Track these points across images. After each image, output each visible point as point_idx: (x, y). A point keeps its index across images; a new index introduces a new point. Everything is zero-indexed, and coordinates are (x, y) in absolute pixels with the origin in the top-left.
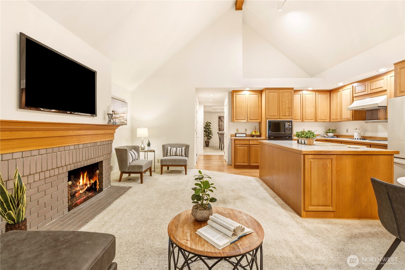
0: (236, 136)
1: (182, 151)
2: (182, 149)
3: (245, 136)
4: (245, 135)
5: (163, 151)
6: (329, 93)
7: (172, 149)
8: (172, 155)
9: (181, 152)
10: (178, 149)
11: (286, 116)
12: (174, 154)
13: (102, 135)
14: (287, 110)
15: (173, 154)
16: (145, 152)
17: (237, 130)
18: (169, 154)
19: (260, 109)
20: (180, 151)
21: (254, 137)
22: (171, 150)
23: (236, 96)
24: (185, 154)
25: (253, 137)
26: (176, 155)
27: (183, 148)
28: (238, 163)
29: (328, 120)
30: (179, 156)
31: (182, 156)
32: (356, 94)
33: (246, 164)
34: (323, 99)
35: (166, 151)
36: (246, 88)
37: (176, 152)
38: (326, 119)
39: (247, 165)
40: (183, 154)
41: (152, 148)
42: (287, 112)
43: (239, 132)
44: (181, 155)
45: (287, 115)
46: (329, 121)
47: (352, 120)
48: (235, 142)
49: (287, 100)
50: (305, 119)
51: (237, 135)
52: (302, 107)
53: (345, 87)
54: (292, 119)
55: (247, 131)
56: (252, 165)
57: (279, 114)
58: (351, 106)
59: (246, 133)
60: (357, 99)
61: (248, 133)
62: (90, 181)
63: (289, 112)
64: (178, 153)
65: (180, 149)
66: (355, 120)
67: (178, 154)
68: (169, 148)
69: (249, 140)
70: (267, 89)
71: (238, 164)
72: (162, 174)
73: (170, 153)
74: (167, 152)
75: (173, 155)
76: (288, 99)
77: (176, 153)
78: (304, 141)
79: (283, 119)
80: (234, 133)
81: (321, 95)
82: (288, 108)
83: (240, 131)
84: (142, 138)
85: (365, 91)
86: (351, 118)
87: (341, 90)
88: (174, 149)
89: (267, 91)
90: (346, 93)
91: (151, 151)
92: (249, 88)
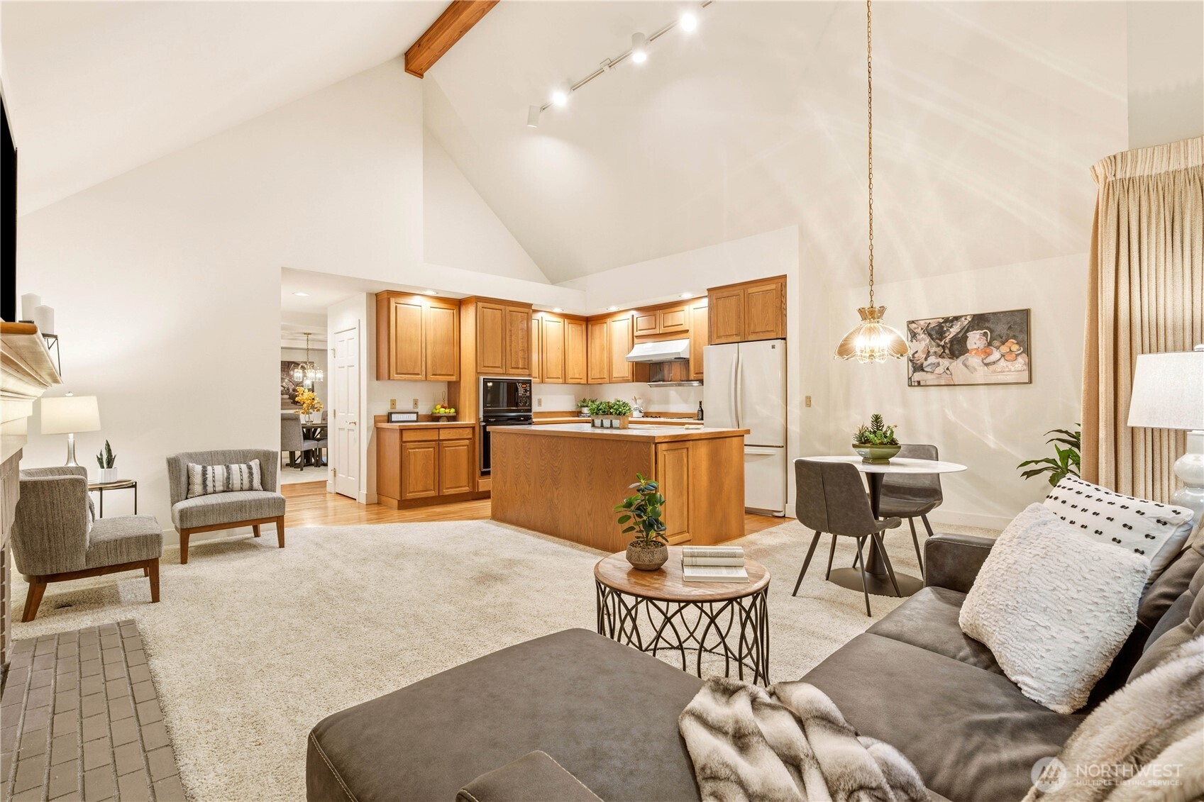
0: (393, 421)
1: (251, 474)
2: (250, 468)
3: (415, 419)
4: (414, 417)
5: (171, 479)
6: (585, 323)
7: (209, 468)
8: (210, 489)
9: (249, 477)
10: (235, 467)
11: (519, 368)
12: (219, 487)
14: (521, 354)
15: (214, 486)
16: (101, 489)
17: (393, 403)
18: (197, 488)
19: (456, 349)
20: (246, 476)
21: (441, 420)
22: (204, 474)
23: (396, 307)
24: (261, 484)
25: (438, 421)
26: (228, 487)
27: (255, 464)
28: (410, 492)
29: (584, 381)
30: (242, 490)
31: (251, 489)
32: (639, 332)
33: (432, 493)
34: (574, 334)
35: (181, 479)
36: (425, 289)
37: (228, 478)
38: (581, 379)
39: (434, 495)
40: (257, 482)
42: (520, 359)
44: (246, 484)
46: (586, 383)
47: (631, 380)
48: (404, 435)
49: (521, 331)
50: (546, 377)
51: (394, 417)
52: (542, 350)
53: (618, 315)
54: (530, 375)
55: (419, 407)
56: (447, 494)
57: (504, 363)
58: (630, 355)
59: (416, 410)
60: (640, 340)
61: (424, 409)
63: (525, 358)
64: (235, 482)
65: (244, 466)
66: (636, 381)
67: (235, 486)
68: (198, 469)
69: (439, 428)
70: (478, 299)
71: (410, 496)
72: (186, 563)
73: (204, 486)
74: (186, 482)
75: (215, 492)
76: (522, 328)
77: (228, 483)
78: (611, 421)
79: (513, 374)
80: (383, 410)
81: (573, 326)
82: (523, 350)
83: (399, 406)
84: (71, 436)
85: (655, 328)
86: (630, 378)
87: (609, 320)
88: (220, 470)
89: (480, 304)
90: (619, 328)
91: (120, 485)
92: (434, 290)
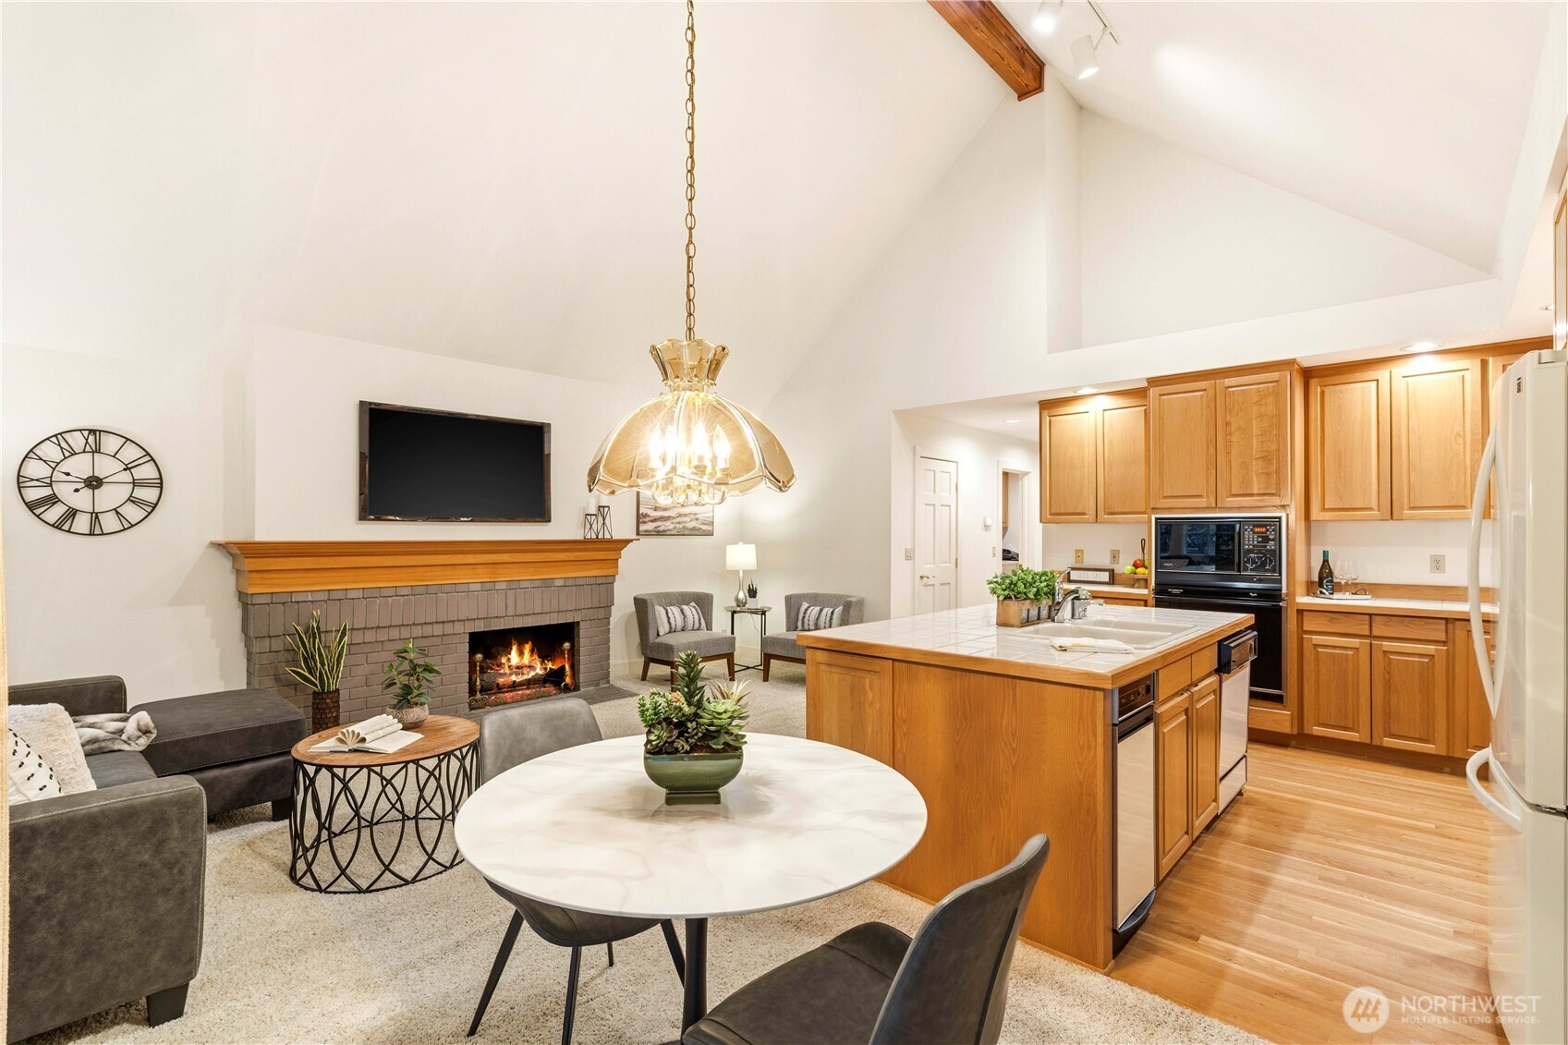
0: (1070, 581)
2: (833, 613)
3: (1109, 580)
4: (1105, 576)
5: (787, 612)
7: (809, 608)
10: (825, 609)
11: (1252, 495)
13: (573, 563)
18: (800, 623)
22: (806, 610)
23: (1052, 423)
26: (816, 625)
35: (792, 614)
37: (817, 619)
41: (759, 602)
42: (1254, 477)
43: (1088, 562)
45: (1255, 492)
49: (1254, 422)
50: (1406, 507)
51: (1075, 575)
54: (1286, 507)
55: (1120, 562)
57: (1212, 489)
59: (1113, 566)
62: (542, 663)
68: (803, 606)
70: (1151, 383)
72: (767, 681)
73: (803, 623)
74: (796, 616)
75: (808, 628)
76: (1260, 416)
79: (1234, 508)
80: (1064, 564)
82: (1262, 458)
83: (1089, 560)
84: (741, 572)
88: (815, 610)
89: (1156, 390)
92: (1092, 386)
